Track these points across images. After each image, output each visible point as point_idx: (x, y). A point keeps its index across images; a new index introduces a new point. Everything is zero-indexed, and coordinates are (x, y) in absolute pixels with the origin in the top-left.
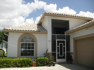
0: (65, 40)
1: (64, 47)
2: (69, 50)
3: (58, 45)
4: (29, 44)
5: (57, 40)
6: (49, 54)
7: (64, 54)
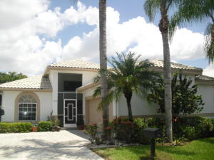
0: (76, 100)
1: (75, 109)
2: (82, 113)
3: (66, 106)
4: (30, 105)
5: (64, 100)
6: (54, 117)
7: (75, 118)
